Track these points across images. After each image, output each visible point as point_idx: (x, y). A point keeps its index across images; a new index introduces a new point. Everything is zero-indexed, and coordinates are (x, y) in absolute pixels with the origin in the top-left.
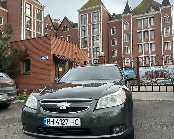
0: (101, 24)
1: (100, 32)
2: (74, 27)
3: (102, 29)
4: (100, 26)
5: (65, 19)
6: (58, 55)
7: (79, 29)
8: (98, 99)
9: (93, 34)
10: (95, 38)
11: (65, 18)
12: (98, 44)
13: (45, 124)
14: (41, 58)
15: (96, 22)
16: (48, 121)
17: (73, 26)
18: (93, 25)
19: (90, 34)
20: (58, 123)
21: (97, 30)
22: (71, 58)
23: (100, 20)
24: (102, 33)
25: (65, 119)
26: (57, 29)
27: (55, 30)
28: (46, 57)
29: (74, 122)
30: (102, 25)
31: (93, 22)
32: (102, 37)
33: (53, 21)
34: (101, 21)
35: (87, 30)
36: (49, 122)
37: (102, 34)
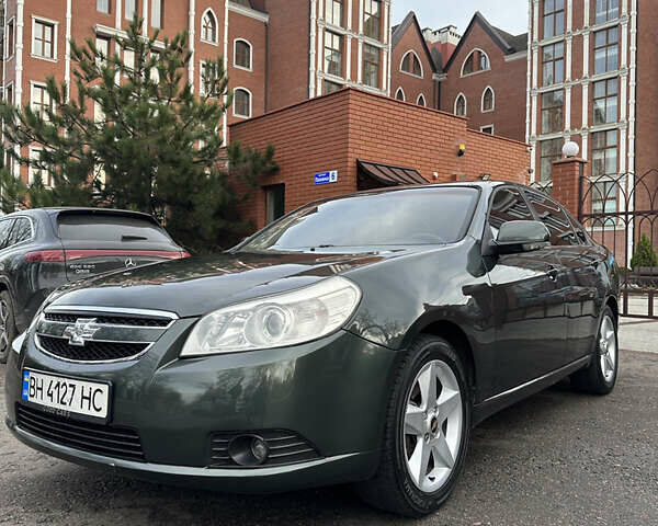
0: (629, 28)
1: (624, 62)
2: (512, 51)
3: (633, 47)
4: (628, 34)
5: (476, 24)
6: (374, 165)
7: (529, 58)
8: (200, 316)
9: (592, 71)
10: (600, 90)
11: (477, 18)
12: (611, 117)
13: (25, 393)
14: (317, 176)
15: (607, 18)
16: (31, 386)
17: (509, 47)
18: (594, 32)
19: (577, 73)
20: (52, 395)
21: (613, 52)
22: (436, 174)
23: (624, 10)
24: (633, 65)
26: (443, 67)
27: (435, 71)
28: (331, 173)
29: (89, 399)
30: (633, 30)
31: (593, 21)
32: (632, 83)
33: (428, 37)
34: (634, 12)
35: (563, 58)
36: (34, 387)
37: (633, 72)
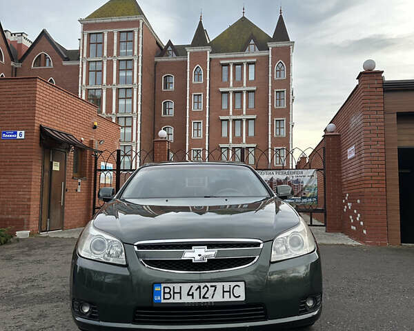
0: (138, 63)
1: (135, 81)
2: (67, 59)
3: (140, 74)
4: (137, 65)
5: (43, 37)
6: (51, 130)
7: (81, 66)
8: (273, 240)
9: (118, 82)
10: (122, 94)
11: (44, 33)
12: (129, 110)
13: (156, 298)
14: (4, 133)
15: (126, 54)
16: (164, 293)
17: (65, 56)
18: (119, 60)
19: (110, 81)
20: (192, 295)
21: (129, 74)
22: (83, 139)
23: (136, 52)
24: (140, 83)
25: (209, 285)
26: (19, 58)
27: (13, 60)
28: (18, 132)
29: (230, 292)
30: (140, 64)
31: (118, 54)
32: (140, 93)
33: (8, 36)
34: (140, 55)
35: (102, 71)
36: (169, 293)
37: (140, 86)
